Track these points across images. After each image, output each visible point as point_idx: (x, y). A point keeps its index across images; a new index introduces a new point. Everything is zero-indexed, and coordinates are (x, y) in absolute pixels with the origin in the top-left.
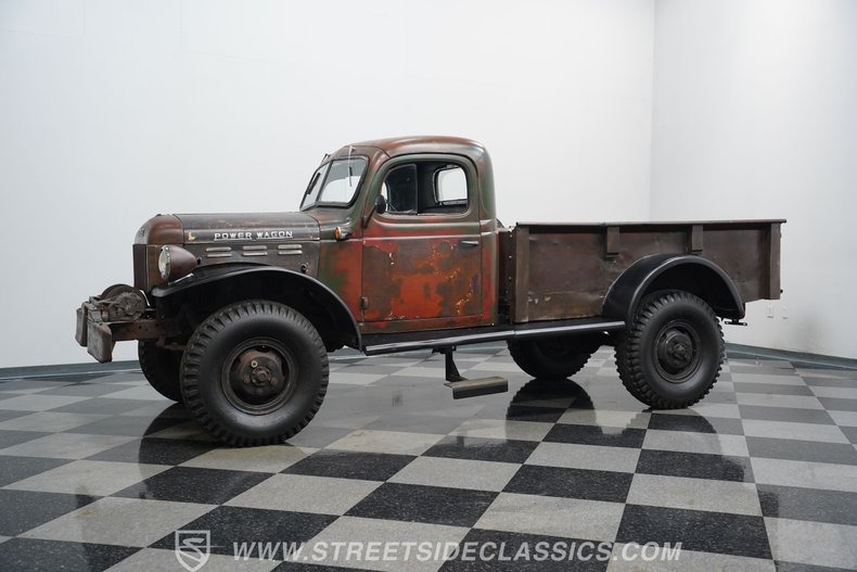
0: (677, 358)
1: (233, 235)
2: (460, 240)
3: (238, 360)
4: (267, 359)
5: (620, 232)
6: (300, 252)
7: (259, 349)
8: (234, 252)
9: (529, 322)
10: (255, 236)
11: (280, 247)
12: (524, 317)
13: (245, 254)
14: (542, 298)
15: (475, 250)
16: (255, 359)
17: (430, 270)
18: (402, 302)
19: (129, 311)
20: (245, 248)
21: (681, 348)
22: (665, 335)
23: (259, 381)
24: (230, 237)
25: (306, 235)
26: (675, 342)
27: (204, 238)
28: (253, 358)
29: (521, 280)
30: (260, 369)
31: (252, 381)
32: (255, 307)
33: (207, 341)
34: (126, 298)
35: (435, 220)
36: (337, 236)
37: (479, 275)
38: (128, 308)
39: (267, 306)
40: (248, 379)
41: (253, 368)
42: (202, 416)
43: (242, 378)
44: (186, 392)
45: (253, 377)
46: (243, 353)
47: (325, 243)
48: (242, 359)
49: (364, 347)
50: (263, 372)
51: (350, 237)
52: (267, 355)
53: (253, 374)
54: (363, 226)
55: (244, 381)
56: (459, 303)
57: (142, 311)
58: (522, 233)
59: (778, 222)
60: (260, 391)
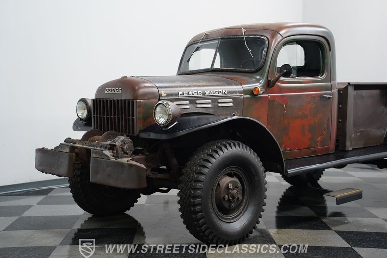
1: (190, 93)
2: (322, 95)
3: (219, 184)
4: (236, 182)
6: (231, 104)
7: (230, 175)
8: (191, 105)
10: (204, 94)
11: (220, 101)
13: (199, 106)
14: (356, 134)
15: (329, 101)
16: (230, 182)
17: (306, 116)
18: (289, 138)
19: (127, 149)
20: (198, 102)
23: (233, 198)
24: (188, 94)
25: (235, 92)
27: (172, 95)
28: (226, 180)
30: (234, 189)
31: (229, 198)
32: (230, 146)
33: (206, 170)
34: (124, 140)
35: (307, 81)
36: (255, 93)
37: (330, 119)
38: (126, 147)
39: (236, 144)
40: (227, 197)
41: (230, 189)
42: (202, 226)
43: (223, 196)
44: (192, 209)
45: (230, 195)
46: (221, 179)
47: (247, 98)
48: (221, 183)
49: (286, 171)
50: (235, 192)
51: (262, 94)
52: (235, 179)
53: (230, 193)
54: (270, 85)
55: (224, 198)
56: (319, 139)
57: (133, 149)
58: (351, 88)
60: (233, 204)
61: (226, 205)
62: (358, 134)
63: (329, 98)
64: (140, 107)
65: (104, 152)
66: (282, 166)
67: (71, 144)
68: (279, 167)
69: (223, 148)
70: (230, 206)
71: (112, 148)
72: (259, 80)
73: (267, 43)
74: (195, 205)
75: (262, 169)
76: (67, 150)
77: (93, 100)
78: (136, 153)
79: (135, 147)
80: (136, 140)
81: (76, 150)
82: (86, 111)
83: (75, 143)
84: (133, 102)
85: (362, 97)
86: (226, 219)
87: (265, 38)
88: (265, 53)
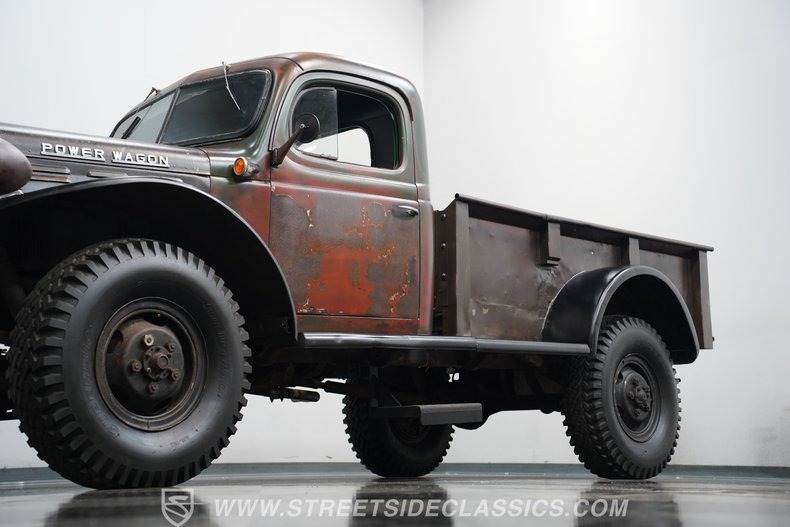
2: (396, 204)
3: (118, 336)
4: (165, 335)
7: (152, 320)
14: (479, 310)
15: (412, 222)
16: (148, 333)
18: (322, 285)
23: (156, 369)
26: (633, 383)
28: (138, 329)
29: (462, 279)
30: (158, 350)
31: (143, 369)
36: (237, 172)
37: (417, 259)
40: (137, 365)
41: (148, 347)
43: (127, 363)
45: (146, 363)
46: (126, 324)
47: (220, 183)
48: (125, 332)
49: (301, 335)
50: (162, 355)
51: (255, 178)
52: (163, 330)
53: (148, 357)
54: (272, 163)
55: (130, 367)
56: (393, 298)
58: (462, 211)
59: (705, 250)
60: (156, 387)
61: (138, 385)
62: (486, 311)
70: (147, 389)
73: (268, 79)
85: (491, 236)
86: (137, 422)
87: (267, 72)
88: (264, 97)
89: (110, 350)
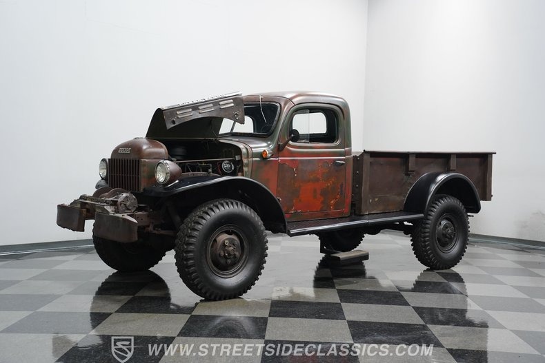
0: (446, 237)
2: (335, 160)
3: (215, 240)
4: (233, 239)
5: (416, 157)
7: (228, 233)
9: (369, 214)
12: (366, 211)
14: (373, 199)
15: (342, 167)
16: (226, 239)
17: (318, 180)
18: (300, 200)
19: (130, 206)
21: (450, 231)
22: (440, 223)
23: (229, 254)
26: (446, 227)
28: (223, 238)
29: (365, 187)
30: (230, 246)
31: (224, 255)
32: (227, 204)
33: (200, 227)
34: (127, 197)
35: (320, 147)
36: (264, 156)
37: (344, 183)
38: (128, 204)
39: (234, 203)
40: (222, 253)
41: (226, 246)
42: (194, 279)
43: (218, 252)
44: (185, 263)
45: (226, 252)
46: (218, 236)
47: (256, 161)
48: (218, 239)
49: (289, 231)
50: (232, 248)
51: (271, 157)
52: (233, 237)
53: (226, 250)
54: (279, 149)
55: (220, 255)
56: (332, 202)
57: (137, 206)
58: (366, 157)
59: (491, 154)
60: (229, 261)
61: (223, 261)
62: (376, 199)
63: (343, 164)
64: (144, 165)
65: (105, 207)
66: (285, 226)
67: (83, 200)
68: (282, 227)
69: (220, 206)
70: (226, 262)
71: (114, 203)
72: (270, 144)
73: (279, 109)
74: (188, 259)
75: (263, 228)
76: (79, 206)
77: (109, 159)
78: (139, 209)
79: (139, 203)
80: (140, 197)
81: (87, 206)
82: (106, 170)
83: (86, 200)
84: (139, 161)
86: (223, 275)
87: (278, 105)
88: (276, 119)
89: (212, 247)
